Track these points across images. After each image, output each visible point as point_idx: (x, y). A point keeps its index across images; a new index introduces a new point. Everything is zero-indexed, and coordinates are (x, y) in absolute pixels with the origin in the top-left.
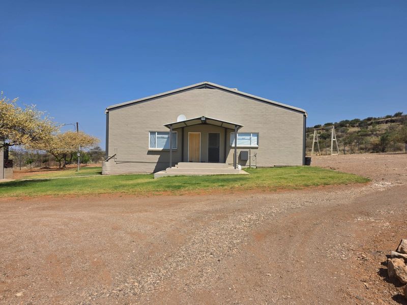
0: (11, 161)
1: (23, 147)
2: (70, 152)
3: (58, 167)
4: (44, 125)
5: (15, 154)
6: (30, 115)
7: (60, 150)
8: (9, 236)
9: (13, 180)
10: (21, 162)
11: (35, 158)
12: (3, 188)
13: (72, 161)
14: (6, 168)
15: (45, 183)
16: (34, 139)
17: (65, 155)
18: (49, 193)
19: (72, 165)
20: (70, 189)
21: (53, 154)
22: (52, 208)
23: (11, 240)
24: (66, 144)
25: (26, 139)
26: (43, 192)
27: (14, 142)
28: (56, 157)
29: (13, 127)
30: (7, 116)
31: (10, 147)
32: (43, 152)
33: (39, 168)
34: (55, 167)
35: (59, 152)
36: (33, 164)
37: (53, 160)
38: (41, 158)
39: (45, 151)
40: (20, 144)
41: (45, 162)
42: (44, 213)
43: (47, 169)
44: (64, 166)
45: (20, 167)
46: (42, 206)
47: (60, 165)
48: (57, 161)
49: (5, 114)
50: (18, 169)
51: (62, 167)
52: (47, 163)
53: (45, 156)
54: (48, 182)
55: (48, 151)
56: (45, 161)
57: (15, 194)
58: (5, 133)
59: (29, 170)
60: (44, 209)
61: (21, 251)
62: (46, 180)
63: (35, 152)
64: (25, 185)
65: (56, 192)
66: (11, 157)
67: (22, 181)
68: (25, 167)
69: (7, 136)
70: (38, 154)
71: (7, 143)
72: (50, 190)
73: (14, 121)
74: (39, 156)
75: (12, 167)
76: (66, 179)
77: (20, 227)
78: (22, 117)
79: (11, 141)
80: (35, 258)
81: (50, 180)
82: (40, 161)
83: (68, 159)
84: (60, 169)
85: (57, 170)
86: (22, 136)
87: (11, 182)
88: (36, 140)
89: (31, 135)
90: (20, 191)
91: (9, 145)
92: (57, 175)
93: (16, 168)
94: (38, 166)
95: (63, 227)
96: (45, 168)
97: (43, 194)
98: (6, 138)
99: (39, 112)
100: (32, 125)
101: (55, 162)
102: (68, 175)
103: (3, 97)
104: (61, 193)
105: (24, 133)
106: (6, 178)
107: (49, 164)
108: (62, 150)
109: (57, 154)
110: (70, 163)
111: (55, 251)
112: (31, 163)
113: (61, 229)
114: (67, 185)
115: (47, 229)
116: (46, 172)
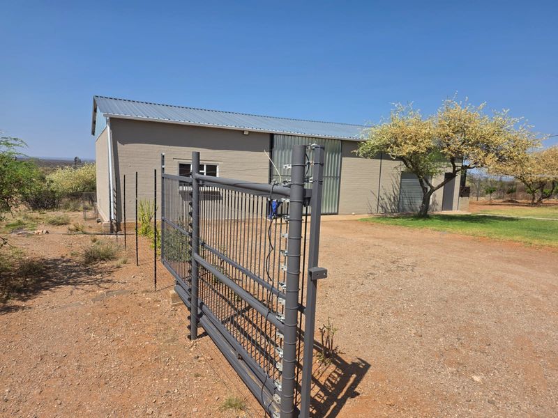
0: (469, 188)
1: (484, 170)
2: (552, 179)
3: (530, 202)
4: (518, 138)
5: (472, 181)
6: (498, 126)
7: (536, 177)
8: (464, 287)
9: (469, 213)
10: (478, 190)
11: (497, 187)
12: (457, 222)
13: (553, 193)
14: (462, 196)
15: (511, 222)
16: (501, 159)
17: (542, 185)
18: (516, 238)
19: (552, 201)
20: (551, 238)
21: (524, 182)
22: (522, 262)
23: (466, 293)
24: (547, 166)
25: (490, 159)
26: (507, 235)
27: (475, 163)
28: (529, 186)
29: (476, 144)
30: (470, 129)
31: (468, 170)
32: (509, 179)
33: (501, 200)
34: (523, 201)
35: (534, 179)
36: (494, 194)
37: (522, 190)
38: (506, 187)
39: (512, 177)
40: (482, 166)
41: (509, 193)
42: (509, 266)
43: (513, 202)
44: (540, 200)
45: (477, 196)
46: (506, 256)
47: (534, 199)
48: (528, 192)
49: (467, 127)
50: (474, 199)
51: (535, 201)
52: (514, 194)
53: (511, 184)
54: (514, 222)
55: (516, 177)
56: (511, 192)
57: (471, 232)
58: (465, 152)
59: (489, 203)
60: (509, 261)
61: (478, 313)
62: (512, 219)
63: (497, 179)
64: (483, 222)
65: (527, 239)
66: (468, 184)
67: (480, 216)
68: (483, 198)
69: (468, 155)
70: (501, 181)
71: (466, 166)
72: (519, 234)
73: (478, 135)
74: (502, 183)
75: (468, 196)
76: (543, 221)
77: (477, 279)
78: (488, 129)
79: (472, 162)
80: (498, 332)
81: (517, 219)
82: (504, 191)
83: (547, 191)
84: (533, 204)
85: (528, 205)
86: (486, 155)
87: (467, 215)
88: (505, 160)
89: (497, 154)
90: (476, 229)
91: (469, 167)
92: (528, 213)
93: (473, 198)
94: (500, 198)
95: (540, 297)
96: (509, 201)
97: (508, 238)
98: (466, 159)
99: (513, 119)
100: (501, 140)
101: (526, 194)
102: (547, 216)
103: (467, 105)
104: (536, 242)
105: (489, 151)
106: (461, 210)
107: (515, 196)
108: (539, 176)
109: (531, 183)
110: (549, 197)
111: (529, 333)
112: (491, 192)
113: (538, 300)
114: (545, 231)
115: (515, 292)
116: (511, 207)
